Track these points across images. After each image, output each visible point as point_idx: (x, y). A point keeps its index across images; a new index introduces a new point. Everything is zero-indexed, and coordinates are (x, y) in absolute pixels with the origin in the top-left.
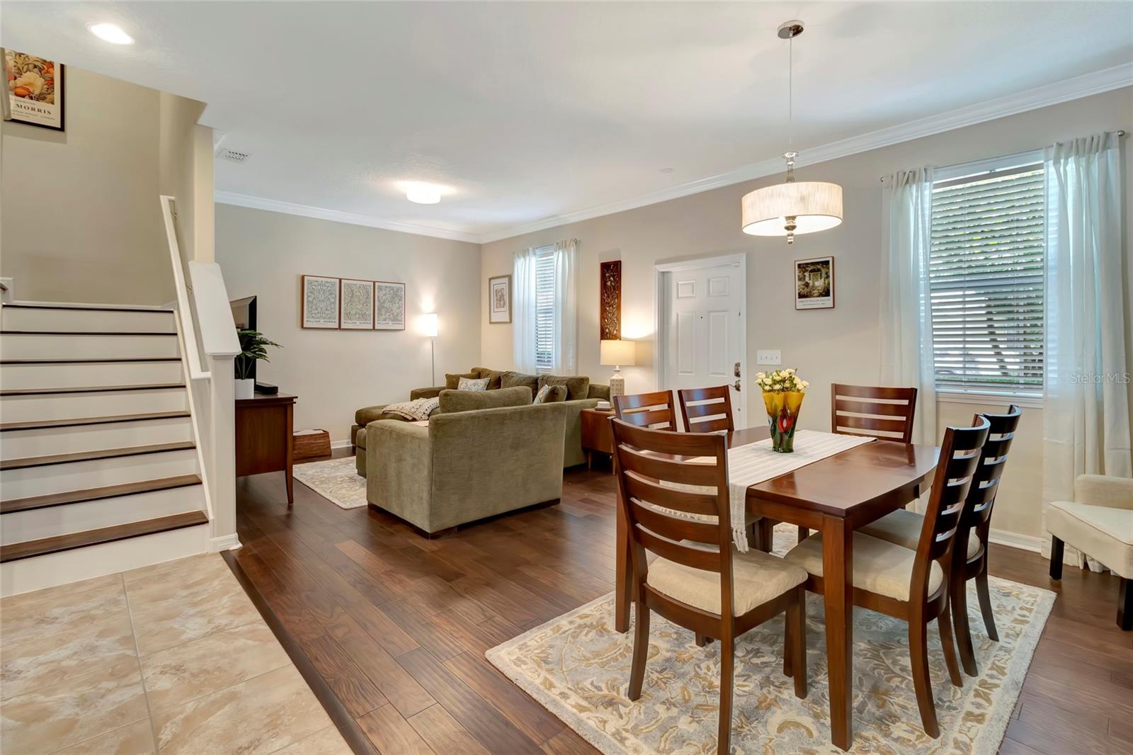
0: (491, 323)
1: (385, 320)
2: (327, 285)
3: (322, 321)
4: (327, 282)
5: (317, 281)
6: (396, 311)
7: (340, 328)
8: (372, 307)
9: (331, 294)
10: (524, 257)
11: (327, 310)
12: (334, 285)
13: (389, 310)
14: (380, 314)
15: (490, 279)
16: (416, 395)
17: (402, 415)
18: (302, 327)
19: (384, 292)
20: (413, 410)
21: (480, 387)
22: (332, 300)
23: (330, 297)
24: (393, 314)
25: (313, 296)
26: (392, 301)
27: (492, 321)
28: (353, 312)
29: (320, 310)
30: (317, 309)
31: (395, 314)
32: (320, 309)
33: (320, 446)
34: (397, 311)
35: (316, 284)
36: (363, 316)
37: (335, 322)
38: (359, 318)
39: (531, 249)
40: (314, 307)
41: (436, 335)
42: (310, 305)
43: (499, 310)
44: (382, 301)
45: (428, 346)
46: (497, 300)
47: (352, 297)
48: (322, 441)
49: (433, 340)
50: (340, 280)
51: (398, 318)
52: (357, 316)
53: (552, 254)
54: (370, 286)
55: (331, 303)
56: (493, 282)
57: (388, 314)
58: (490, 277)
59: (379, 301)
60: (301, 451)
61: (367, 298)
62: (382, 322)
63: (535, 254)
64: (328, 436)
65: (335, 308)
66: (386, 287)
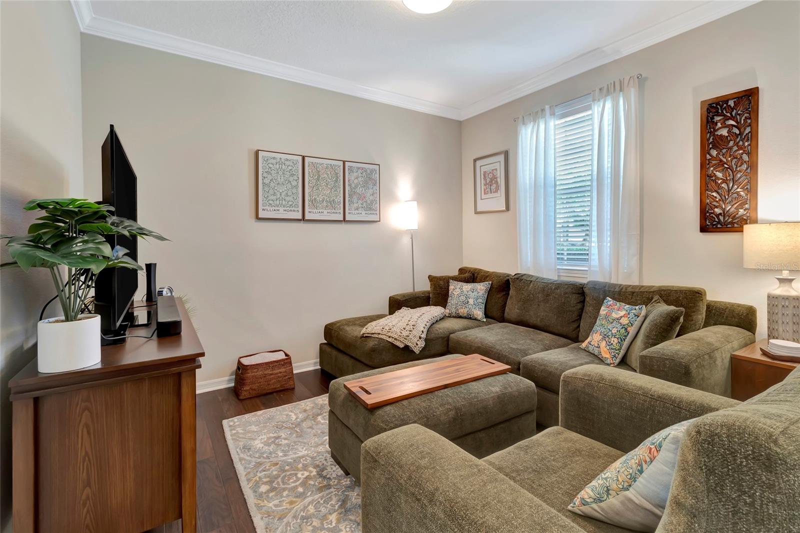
0: (476, 213)
1: (357, 209)
2: (287, 163)
3: (281, 209)
4: (287, 160)
5: (274, 158)
6: (369, 198)
7: (303, 219)
8: (342, 192)
9: (292, 175)
10: (534, 121)
11: (287, 195)
12: (295, 163)
13: (362, 197)
14: (351, 202)
15: (475, 161)
16: (396, 304)
17: (390, 340)
18: (258, 218)
19: (356, 174)
20: (405, 333)
21: (480, 294)
22: (294, 183)
23: (291, 179)
24: (366, 202)
25: (270, 177)
26: (365, 185)
27: (479, 210)
28: (319, 199)
29: (278, 196)
30: (274, 194)
31: (369, 202)
32: (278, 194)
33: (279, 377)
34: (371, 198)
35: (274, 161)
36: (331, 204)
37: (298, 211)
38: (327, 207)
39: (547, 107)
40: (271, 192)
41: (416, 228)
42: (267, 189)
43: (490, 195)
44: (353, 186)
45: (406, 241)
46: (485, 185)
47: (318, 179)
48: (283, 370)
49: (413, 235)
50: (303, 158)
51: (373, 206)
52: (325, 204)
53: (588, 108)
54: (340, 166)
55: (293, 187)
56: (479, 163)
57: (360, 202)
58: (475, 158)
59: (350, 185)
60: (255, 386)
61: (336, 181)
62: (354, 212)
63: (553, 114)
64: (290, 363)
65: (297, 193)
66: (359, 168)
